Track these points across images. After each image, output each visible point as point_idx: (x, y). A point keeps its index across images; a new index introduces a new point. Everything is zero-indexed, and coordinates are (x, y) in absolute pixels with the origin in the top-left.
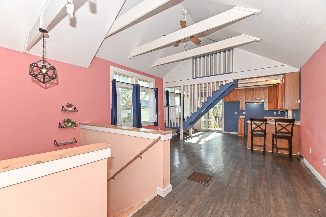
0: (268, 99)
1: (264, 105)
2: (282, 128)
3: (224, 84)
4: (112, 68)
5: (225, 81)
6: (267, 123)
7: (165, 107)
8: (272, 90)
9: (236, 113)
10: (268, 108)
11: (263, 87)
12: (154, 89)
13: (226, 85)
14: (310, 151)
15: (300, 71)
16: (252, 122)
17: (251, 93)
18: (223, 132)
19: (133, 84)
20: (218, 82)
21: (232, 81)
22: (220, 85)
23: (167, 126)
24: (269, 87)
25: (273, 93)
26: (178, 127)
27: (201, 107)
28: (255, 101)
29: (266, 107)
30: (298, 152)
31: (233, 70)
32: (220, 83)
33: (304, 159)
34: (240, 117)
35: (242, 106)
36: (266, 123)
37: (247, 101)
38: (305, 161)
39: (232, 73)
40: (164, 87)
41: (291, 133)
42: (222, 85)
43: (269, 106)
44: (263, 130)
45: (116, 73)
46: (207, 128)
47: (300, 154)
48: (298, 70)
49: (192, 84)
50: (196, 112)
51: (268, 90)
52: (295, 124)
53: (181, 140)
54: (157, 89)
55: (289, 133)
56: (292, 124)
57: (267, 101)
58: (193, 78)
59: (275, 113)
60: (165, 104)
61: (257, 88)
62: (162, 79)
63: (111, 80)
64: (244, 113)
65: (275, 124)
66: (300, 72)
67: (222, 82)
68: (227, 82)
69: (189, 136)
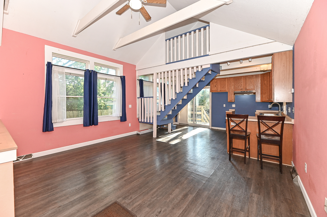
0: (260, 89)
1: (256, 96)
2: (267, 129)
3: (200, 70)
4: (47, 47)
5: (201, 67)
6: (249, 120)
7: (138, 98)
8: (265, 78)
9: (224, 105)
10: (260, 100)
11: (255, 75)
12: (121, 77)
13: (202, 70)
14: (306, 169)
15: (293, 48)
16: (229, 119)
17: (240, 82)
18: (211, 128)
19: (84, 70)
20: (193, 68)
21: (209, 66)
22: (195, 71)
23: (140, 121)
24: (261, 74)
25: (265, 82)
26: (151, 122)
27: (176, 99)
28: (246, 92)
29: (258, 99)
30: (292, 162)
31: (209, 51)
32: (195, 68)
33: (299, 177)
34: (229, 110)
35: (231, 97)
36: (247, 120)
37: (236, 91)
38: (299, 181)
39: (208, 55)
40: (137, 75)
41: (281, 136)
42: (198, 71)
43: (262, 97)
44: (244, 130)
45: (54, 54)
46: (194, 122)
47: (294, 166)
48: (291, 48)
49: (166, 70)
50: (170, 105)
51: (260, 79)
52: (285, 122)
53: (153, 138)
54: (124, 77)
55: (278, 135)
56: (281, 122)
57: (259, 91)
58: (167, 64)
59: (270, 106)
60: (138, 95)
61: (248, 76)
62: (135, 66)
63: (46, 63)
64: (234, 106)
65: (259, 122)
66: (293, 51)
67: (197, 67)
68: (203, 67)
69: (168, 132)
